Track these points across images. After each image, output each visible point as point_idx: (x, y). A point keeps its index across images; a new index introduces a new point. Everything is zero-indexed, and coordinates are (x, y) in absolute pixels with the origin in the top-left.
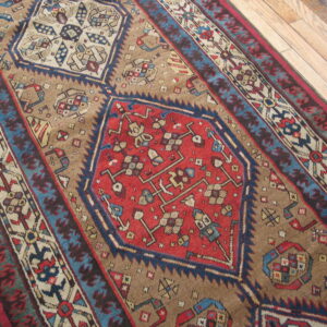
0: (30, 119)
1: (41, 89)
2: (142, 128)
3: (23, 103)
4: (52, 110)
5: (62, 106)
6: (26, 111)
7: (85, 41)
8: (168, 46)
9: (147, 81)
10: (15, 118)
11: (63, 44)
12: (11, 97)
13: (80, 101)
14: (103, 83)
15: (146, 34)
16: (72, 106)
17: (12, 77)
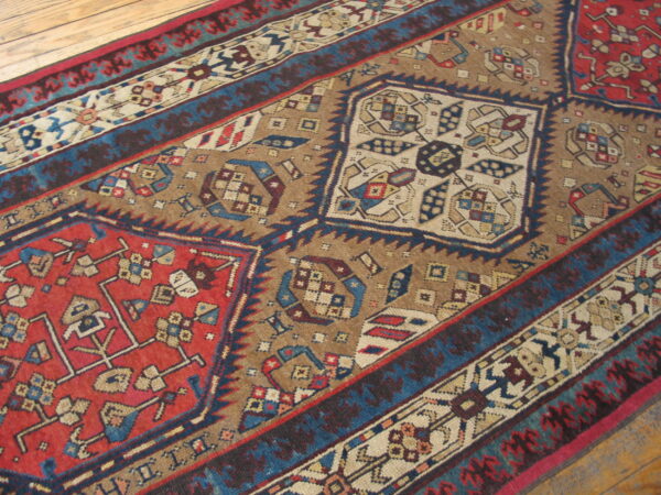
0: (639, 197)
1: (577, 190)
2: (611, 63)
3: (612, 212)
4: (615, 169)
5: (603, 157)
6: (627, 206)
7: (458, 136)
8: (451, 32)
9: (529, 56)
10: (643, 219)
11: (471, 168)
12: (604, 233)
13: (588, 135)
14: (545, 107)
15: (430, 56)
16: (600, 145)
17: (563, 240)
